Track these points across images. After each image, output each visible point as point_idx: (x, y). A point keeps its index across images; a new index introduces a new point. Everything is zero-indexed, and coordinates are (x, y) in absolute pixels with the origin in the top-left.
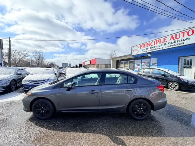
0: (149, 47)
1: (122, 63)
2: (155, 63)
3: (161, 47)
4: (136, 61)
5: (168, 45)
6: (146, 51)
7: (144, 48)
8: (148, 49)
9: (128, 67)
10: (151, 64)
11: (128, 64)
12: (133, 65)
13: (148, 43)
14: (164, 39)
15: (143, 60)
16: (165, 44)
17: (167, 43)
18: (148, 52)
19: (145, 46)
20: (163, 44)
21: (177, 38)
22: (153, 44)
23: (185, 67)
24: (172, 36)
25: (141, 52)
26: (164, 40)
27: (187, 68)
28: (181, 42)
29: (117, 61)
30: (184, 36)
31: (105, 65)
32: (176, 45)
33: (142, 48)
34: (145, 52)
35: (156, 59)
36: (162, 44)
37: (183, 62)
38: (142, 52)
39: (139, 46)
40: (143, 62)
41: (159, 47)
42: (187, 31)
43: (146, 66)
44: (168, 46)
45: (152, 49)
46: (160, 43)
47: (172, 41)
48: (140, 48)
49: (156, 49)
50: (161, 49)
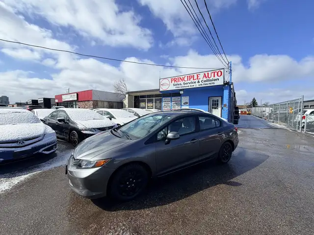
0: (182, 83)
1: (144, 101)
2: (186, 103)
3: (194, 84)
4: (163, 98)
5: (201, 83)
6: (179, 87)
7: (176, 83)
8: (180, 84)
9: (153, 106)
10: (182, 104)
11: (153, 103)
12: (161, 104)
13: (181, 77)
14: (197, 75)
15: (173, 98)
16: (199, 82)
17: (200, 81)
18: (180, 88)
19: (177, 81)
20: (197, 81)
21: (210, 77)
22: (186, 79)
23: (213, 108)
24: (205, 74)
25: (172, 87)
26: (198, 77)
27: (215, 108)
28: (212, 82)
29: (135, 96)
30: (214, 77)
31: (109, 102)
32: (208, 84)
33: (173, 82)
34: (177, 89)
35: (188, 97)
36: (195, 81)
37: (212, 103)
38: (174, 88)
39: (170, 79)
40: (173, 100)
41: (192, 85)
42: (217, 71)
43: (176, 106)
44: (202, 85)
45: (185, 85)
46: (194, 79)
47: (205, 79)
48: (170, 82)
49: (189, 86)
50: (195, 87)
